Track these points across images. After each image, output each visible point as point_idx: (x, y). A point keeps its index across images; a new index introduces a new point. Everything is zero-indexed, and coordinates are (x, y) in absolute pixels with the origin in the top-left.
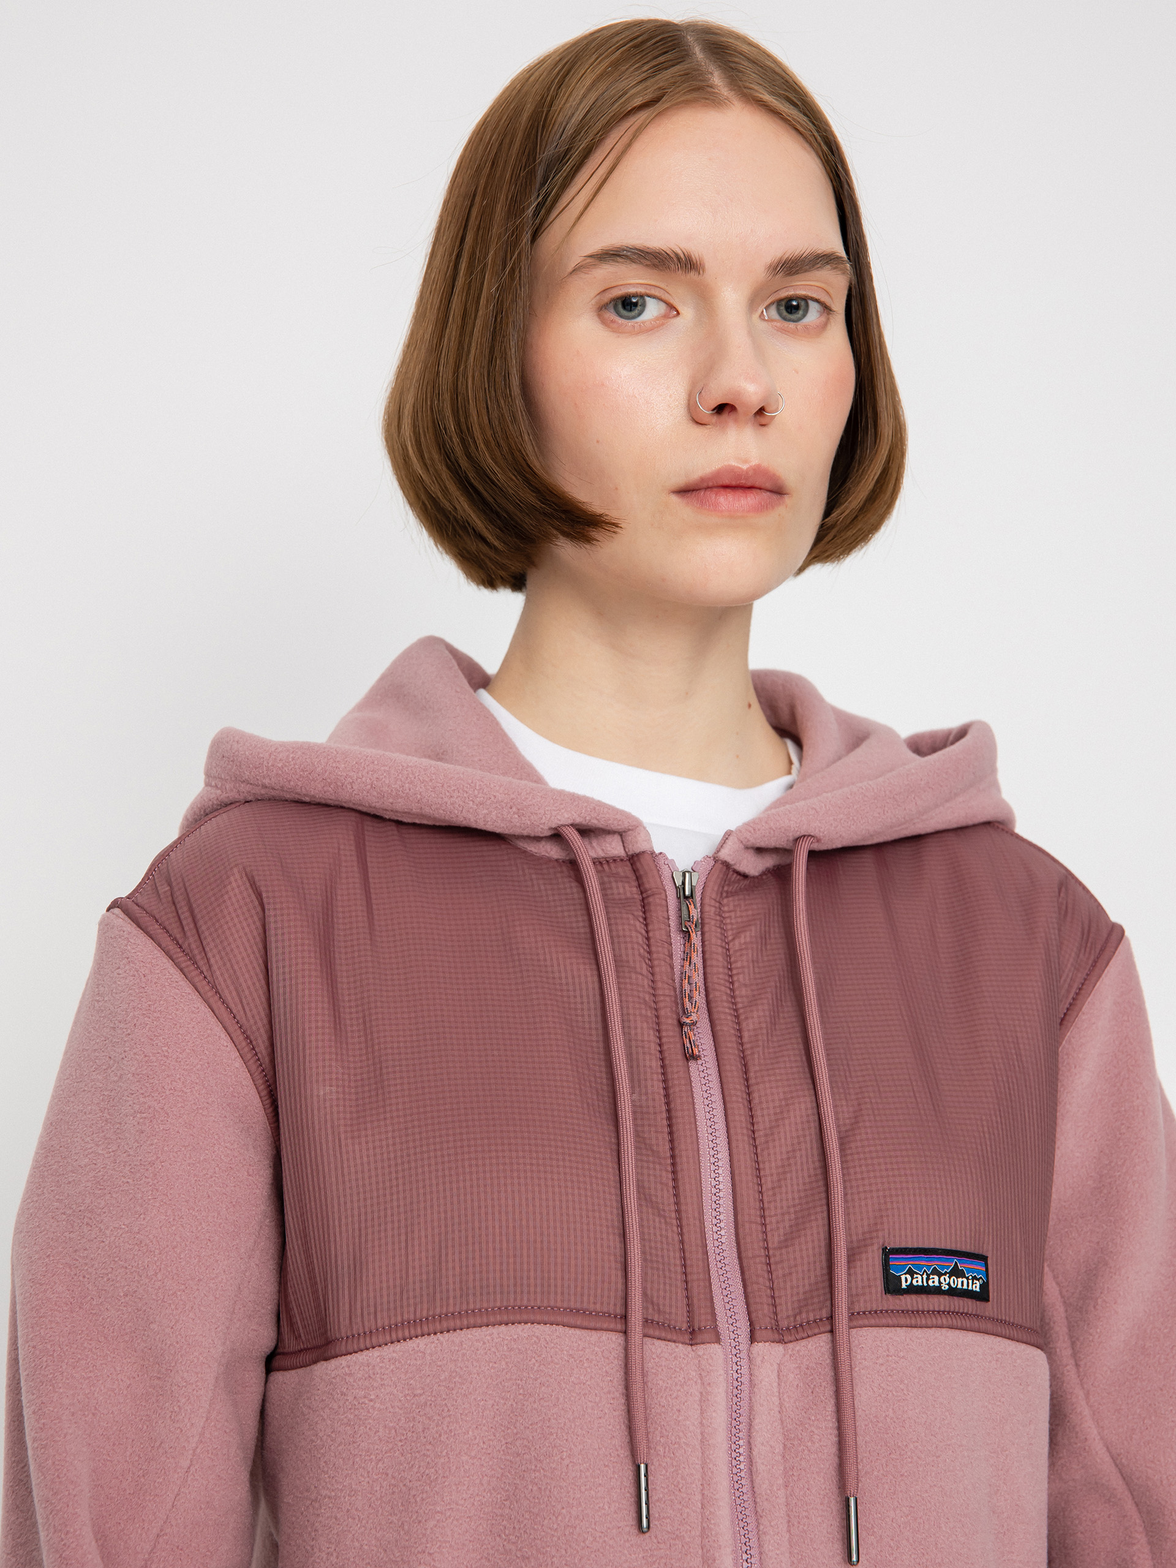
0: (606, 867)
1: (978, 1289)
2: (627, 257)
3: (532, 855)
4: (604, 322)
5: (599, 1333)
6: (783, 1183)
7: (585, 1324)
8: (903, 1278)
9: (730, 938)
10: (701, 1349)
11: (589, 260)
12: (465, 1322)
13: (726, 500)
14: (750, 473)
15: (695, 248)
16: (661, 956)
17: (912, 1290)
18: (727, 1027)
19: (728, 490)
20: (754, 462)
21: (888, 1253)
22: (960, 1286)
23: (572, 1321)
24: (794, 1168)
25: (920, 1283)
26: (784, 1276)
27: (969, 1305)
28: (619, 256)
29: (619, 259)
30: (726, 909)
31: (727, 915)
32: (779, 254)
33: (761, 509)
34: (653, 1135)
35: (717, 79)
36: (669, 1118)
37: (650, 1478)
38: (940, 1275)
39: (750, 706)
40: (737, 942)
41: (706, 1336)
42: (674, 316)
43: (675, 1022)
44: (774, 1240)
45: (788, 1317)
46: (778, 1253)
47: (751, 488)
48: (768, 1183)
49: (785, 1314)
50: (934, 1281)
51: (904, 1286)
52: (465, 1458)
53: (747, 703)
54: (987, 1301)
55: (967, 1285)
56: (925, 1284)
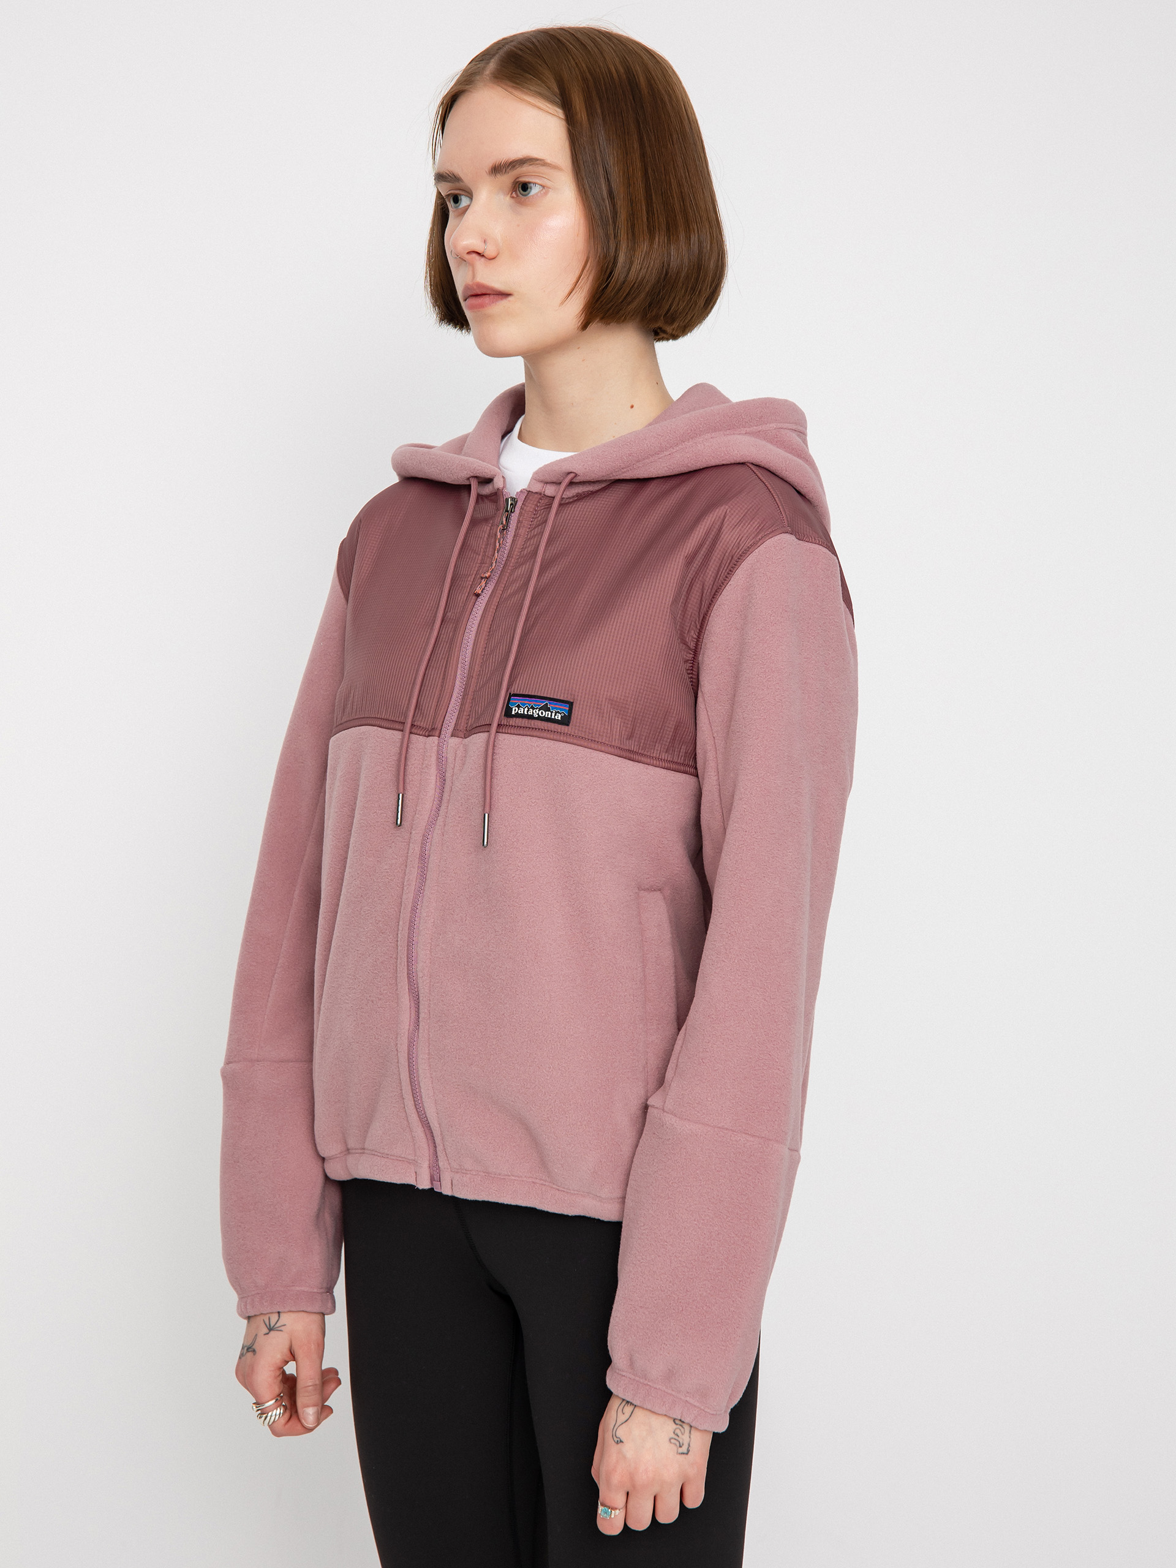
1: (559, 718)
6: (489, 658)
8: (514, 709)
10: (428, 739)
14: (475, 287)
17: (517, 715)
21: (511, 696)
22: (546, 716)
25: (523, 712)
26: (475, 705)
27: (555, 727)
33: (490, 304)
38: (534, 709)
39: (632, 407)
41: (435, 733)
44: (478, 686)
46: (476, 694)
47: (483, 294)
48: (485, 658)
49: (470, 724)
50: (531, 712)
51: (513, 713)
53: (630, 405)
54: (568, 725)
55: (551, 716)
56: (526, 713)
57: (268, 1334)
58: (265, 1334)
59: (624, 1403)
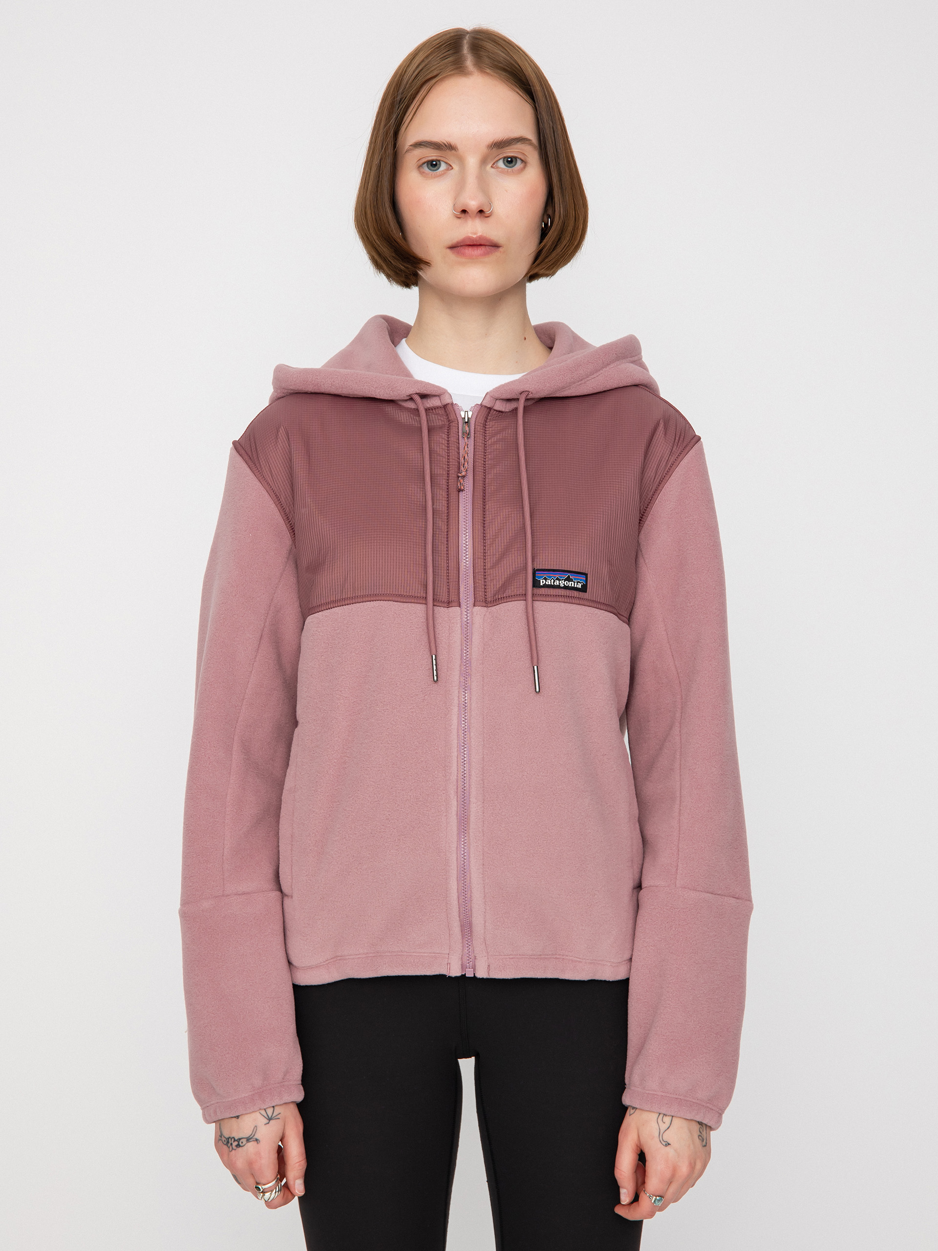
0: (434, 411)
1: (580, 587)
2: (424, 145)
3: (404, 407)
4: (422, 173)
5: (408, 604)
6: (494, 542)
7: (402, 600)
8: (541, 581)
9: (487, 439)
10: (450, 609)
11: (411, 147)
12: (354, 601)
13: (469, 251)
14: (477, 239)
15: (453, 141)
16: (453, 448)
17: (545, 586)
18: (480, 477)
19: (470, 247)
20: (479, 234)
21: (535, 571)
22: (570, 585)
23: (396, 599)
24: (500, 536)
25: (550, 583)
26: (491, 580)
27: (576, 594)
28: (421, 145)
29: (422, 146)
30: (488, 427)
31: (488, 429)
32: (492, 141)
33: (485, 254)
34: (440, 522)
35: (469, 62)
36: (448, 516)
37: (438, 661)
38: (559, 580)
40: (490, 441)
41: (454, 604)
42: (450, 170)
43: (456, 476)
44: (488, 565)
45: (491, 597)
46: (489, 571)
47: (481, 245)
48: (488, 542)
49: (490, 596)
50: (557, 583)
51: (541, 584)
52: (353, 654)
53: (523, 338)
54: (586, 592)
55: (574, 585)
56: (552, 584)
57: (268, 1123)
58: (265, 1124)
59: (661, 1116)
